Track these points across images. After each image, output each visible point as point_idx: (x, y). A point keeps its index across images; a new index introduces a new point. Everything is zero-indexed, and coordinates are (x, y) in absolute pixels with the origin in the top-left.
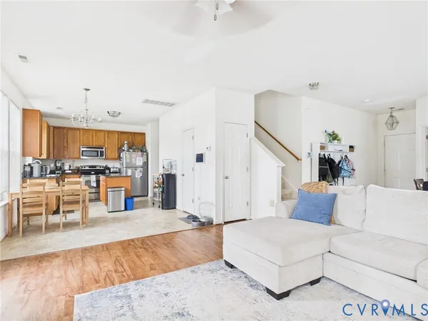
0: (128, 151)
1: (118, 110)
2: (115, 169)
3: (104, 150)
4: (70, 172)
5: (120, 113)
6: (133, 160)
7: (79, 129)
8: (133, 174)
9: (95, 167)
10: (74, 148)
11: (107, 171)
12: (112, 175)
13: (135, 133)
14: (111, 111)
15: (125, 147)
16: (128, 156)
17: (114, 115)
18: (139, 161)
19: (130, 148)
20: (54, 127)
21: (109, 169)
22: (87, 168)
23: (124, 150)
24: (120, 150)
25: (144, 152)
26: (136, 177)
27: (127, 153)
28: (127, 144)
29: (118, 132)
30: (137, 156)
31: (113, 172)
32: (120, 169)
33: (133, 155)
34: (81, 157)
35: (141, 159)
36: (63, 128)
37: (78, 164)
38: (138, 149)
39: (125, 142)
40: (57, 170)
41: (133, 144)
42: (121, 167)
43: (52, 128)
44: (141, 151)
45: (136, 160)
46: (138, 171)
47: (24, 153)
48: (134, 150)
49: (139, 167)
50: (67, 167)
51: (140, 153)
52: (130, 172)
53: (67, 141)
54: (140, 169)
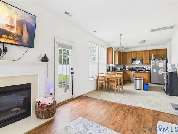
0: (154, 59)
1: (144, 40)
2: (148, 69)
3: (142, 60)
4: (128, 69)
5: (145, 41)
6: (157, 64)
7: (131, 52)
8: (157, 71)
9: (138, 68)
10: (130, 60)
12: (146, 72)
14: (140, 41)
15: (153, 58)
16: (154, 62)
18: (161, 65)
19: (155, 58)
20: (123, 53)
21: (145, 69)
22: (135, 68)
23: (152, 59)
24: (150, 59)
25: (165, 59)
26: (159, 73)
27: (153, 60)
28: (154, 56)
29: (149, 51)
30: (159, 62)
31: (147, 71)
32: (150, 69)
33: (158, 61)
34: (132, 63)
35: (162, 63)
36: (125, 52)
37: (131, 66)
38: (161, 58)
39: (153, 55)
40: (124, 69)
41: (158, 55)
42: (150, 68)
43: (122, 53)
44: (163, 59)
45: (159, 64)
46: (160, 70)
47: (108, 63)
48: (158, 59)
49: (161, 68)
50: (127, 68)
51: (162, 60)
52: (155, 71)
53: (127, 57)
54: (162, 69)
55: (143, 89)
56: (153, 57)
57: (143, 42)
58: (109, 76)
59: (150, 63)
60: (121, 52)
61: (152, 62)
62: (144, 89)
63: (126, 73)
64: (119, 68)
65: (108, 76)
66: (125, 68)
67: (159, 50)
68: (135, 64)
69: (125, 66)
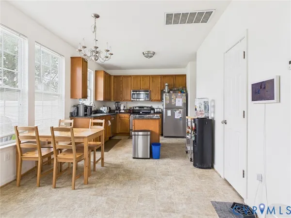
0: (169, 92)
1: (152, 50)
2: (158, 110)
3: (149, 93)
4: (124, 111)
5: (154, 53)
6: (173, 101)
7: (130, 76)
8: (173, 114)
9: (143, 107)
10: (128, 92)
11: (152, 112)
13: (175, 75)
14: (145, 51)
15: (166, 90)
16: (168, 97)
17: (149, 55)
18: (179, 102)
19: (170, 90)
21: (153, 109)
22: (137, 108)
23: (165, 92)
24: (162, 92)
25: (184, 93)
26: (176, 117)
27: (167, 94)
28: (168, 86)
29: (161, 76)
30: (176, 97)
31: (157, 113)
32: (162, 110)
33: (173, 96)
34: (132, 99)
35: (181, 100)
36: (120, 76)
37: (131, 105)
38: (178, 90)
39: (166, 84)
40: (117, 110)
41: (174, 86)
42: (162, 108)
43: (113, 77)
44: (181, 92)
45: (175, 101)
46: (178, 112)
47: (73, 95)
48: (174, 92)
49: (178, 108)
50: (122, 108)
51: (179, 94)
52: (169, 113)
53: (122, 87)
54: (180, 110)
55: (149, 157)
56: (166, 88)
57: (150, 55)
58: (53, 133)
59: (162, 99)
60: (110, 76)
61: (166, 98)
62: (151, 157)
63: (120, 117)
64: (104, 109)
65: (50, 134)
66: (119, 109)
67: (176, 76)
68: (138, 100)
69: (119, 104)
